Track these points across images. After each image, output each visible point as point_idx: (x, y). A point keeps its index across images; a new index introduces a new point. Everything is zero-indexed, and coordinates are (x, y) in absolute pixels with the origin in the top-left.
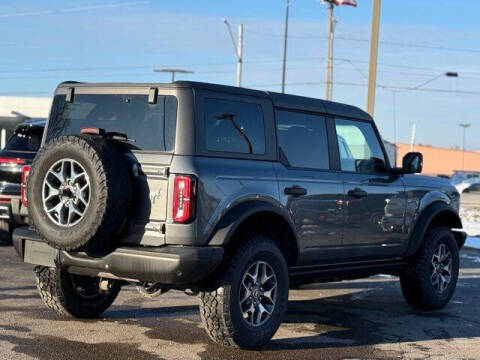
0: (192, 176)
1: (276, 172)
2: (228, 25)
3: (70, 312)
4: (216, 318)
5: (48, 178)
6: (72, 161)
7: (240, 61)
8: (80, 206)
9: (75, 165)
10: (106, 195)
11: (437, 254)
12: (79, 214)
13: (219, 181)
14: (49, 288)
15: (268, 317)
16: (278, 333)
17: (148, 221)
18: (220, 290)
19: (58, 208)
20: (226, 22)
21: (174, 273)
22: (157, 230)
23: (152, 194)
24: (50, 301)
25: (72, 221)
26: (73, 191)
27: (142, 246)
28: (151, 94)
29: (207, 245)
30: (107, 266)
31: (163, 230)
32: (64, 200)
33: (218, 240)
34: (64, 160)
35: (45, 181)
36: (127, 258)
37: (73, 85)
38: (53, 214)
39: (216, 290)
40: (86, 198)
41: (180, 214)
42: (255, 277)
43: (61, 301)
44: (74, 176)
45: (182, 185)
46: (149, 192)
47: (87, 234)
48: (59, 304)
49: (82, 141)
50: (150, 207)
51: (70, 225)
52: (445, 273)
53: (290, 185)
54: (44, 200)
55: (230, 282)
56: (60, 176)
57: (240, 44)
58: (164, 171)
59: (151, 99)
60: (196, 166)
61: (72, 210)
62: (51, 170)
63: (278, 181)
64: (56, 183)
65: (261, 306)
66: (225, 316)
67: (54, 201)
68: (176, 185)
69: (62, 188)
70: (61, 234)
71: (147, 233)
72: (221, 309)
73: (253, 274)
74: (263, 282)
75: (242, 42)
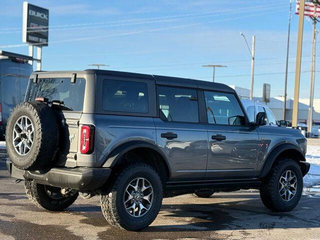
0: (92, 126)
1: (155, 124)
2: (244, 36)
3: (43, 207)
4: (108, 211)
5: (15, 127)
6: (26, 117)
7: (253, 59)
8: (30, 144)
9: (28, 119)
10: (41, 137)
11: (285, 177)
12: (29, 148)
13: (110, 129)
14: (30, 192)
15: (147, 212)
16: (154, 222)
17: (69, 153)
18: (110, 194)
19: (20, 145)
20: (242, 34)
21: (79, 184)
22: (73, 158)
23: (71, 137)
24: (33, 200)
25: (26, 153)
26: (27, 135)
27: (66, 167)
28: (73, 77)
29: (101, 167)
30: (47, 179)
31: (76, 158)
32: (23, 140)
33: (108, 164)
34: (22, 117)
35: (14, 129)
36: (56, 174)
37: (37, 73)
38: (18, 148)
39: (108, 194)
40: (32, 139)
41: (84, 148)
42: (136, 188)
43: (38, 200)
44: (27, 126)
45: (85, 131)
46: (69, 135)
47: (32, 160)
48: (37, 202)
49: (31, 105)
50: (70, 144)
51: (25, 155)
52: (292, 189)
53: (165, 132)
54: (14, 140)
55: (116, 189)
56: (21, 126)
57: (253, 48)
58: (76, 123)
59: (72, 81)
60: (95, 120)
61: (26, 146)
62: (17, 123)
63: (156, 129)
64: (19, 130)
65: (141, 205)
66: (113, 210)
67: (18, 140)
68: (82, 131)
69: (22, 133)
70: (20, 160)
71: (68, 160)
72: (110, 205)
73: (135, 185)
74: (143, 190)
75: (254, 47)
